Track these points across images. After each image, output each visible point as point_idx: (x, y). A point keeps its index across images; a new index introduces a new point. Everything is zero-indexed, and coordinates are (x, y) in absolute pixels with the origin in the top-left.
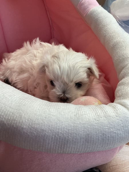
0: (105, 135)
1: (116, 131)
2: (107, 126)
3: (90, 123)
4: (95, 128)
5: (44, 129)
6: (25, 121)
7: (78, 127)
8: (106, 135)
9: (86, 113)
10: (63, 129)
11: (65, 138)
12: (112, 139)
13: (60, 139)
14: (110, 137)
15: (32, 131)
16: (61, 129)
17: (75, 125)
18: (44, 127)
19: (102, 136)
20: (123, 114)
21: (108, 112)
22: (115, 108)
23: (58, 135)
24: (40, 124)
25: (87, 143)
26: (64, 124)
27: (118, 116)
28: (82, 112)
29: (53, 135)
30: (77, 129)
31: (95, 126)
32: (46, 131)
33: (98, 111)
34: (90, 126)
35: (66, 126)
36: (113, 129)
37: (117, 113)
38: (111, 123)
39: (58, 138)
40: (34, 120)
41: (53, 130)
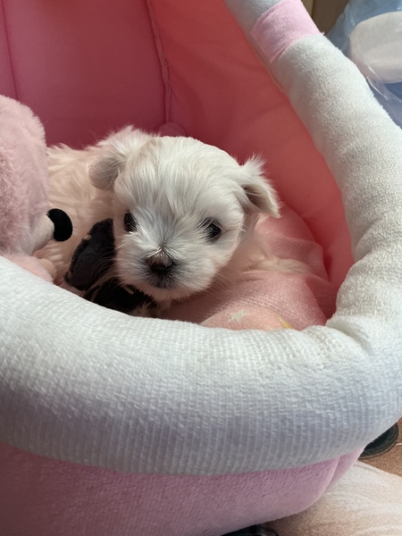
0: (288, 423)
1: (323, 412)
2: (297, 396)
3: (246, 384)
4: (259, 401)
5: (104, 400)
6: (46, 373)
7: (207, 395)
8: (291, 421)
9: (233, 354)
10: (160, 401)
11: (168, 428)
12: (309, 434)
13: (151, 430)
14: (303, 428)
15: (65, 405)
16: (157, 402)
17: (199, 388)
18: (104, 394)
19: (280, 423)
20: (345, 360)
21: (302, 352)
22: (322, 341)
23: (145, 418)
24: (93, 385)
25: (232, 446)
26: (165, 385)
27: (332, 365)
28: (224, 351)
29: (129, 418)
30: (205, 402)
31: (258, 393)
32: (108, 405)
33: (271, 348)
34: (244, 393)
35: (170, 392)
36: (312, 405)
37: (328, 357)
38: (308, 387)
39: (146, 427)
40: (74, 370)
41: (132, 404)
